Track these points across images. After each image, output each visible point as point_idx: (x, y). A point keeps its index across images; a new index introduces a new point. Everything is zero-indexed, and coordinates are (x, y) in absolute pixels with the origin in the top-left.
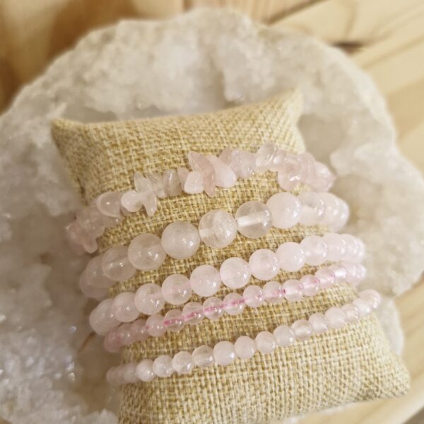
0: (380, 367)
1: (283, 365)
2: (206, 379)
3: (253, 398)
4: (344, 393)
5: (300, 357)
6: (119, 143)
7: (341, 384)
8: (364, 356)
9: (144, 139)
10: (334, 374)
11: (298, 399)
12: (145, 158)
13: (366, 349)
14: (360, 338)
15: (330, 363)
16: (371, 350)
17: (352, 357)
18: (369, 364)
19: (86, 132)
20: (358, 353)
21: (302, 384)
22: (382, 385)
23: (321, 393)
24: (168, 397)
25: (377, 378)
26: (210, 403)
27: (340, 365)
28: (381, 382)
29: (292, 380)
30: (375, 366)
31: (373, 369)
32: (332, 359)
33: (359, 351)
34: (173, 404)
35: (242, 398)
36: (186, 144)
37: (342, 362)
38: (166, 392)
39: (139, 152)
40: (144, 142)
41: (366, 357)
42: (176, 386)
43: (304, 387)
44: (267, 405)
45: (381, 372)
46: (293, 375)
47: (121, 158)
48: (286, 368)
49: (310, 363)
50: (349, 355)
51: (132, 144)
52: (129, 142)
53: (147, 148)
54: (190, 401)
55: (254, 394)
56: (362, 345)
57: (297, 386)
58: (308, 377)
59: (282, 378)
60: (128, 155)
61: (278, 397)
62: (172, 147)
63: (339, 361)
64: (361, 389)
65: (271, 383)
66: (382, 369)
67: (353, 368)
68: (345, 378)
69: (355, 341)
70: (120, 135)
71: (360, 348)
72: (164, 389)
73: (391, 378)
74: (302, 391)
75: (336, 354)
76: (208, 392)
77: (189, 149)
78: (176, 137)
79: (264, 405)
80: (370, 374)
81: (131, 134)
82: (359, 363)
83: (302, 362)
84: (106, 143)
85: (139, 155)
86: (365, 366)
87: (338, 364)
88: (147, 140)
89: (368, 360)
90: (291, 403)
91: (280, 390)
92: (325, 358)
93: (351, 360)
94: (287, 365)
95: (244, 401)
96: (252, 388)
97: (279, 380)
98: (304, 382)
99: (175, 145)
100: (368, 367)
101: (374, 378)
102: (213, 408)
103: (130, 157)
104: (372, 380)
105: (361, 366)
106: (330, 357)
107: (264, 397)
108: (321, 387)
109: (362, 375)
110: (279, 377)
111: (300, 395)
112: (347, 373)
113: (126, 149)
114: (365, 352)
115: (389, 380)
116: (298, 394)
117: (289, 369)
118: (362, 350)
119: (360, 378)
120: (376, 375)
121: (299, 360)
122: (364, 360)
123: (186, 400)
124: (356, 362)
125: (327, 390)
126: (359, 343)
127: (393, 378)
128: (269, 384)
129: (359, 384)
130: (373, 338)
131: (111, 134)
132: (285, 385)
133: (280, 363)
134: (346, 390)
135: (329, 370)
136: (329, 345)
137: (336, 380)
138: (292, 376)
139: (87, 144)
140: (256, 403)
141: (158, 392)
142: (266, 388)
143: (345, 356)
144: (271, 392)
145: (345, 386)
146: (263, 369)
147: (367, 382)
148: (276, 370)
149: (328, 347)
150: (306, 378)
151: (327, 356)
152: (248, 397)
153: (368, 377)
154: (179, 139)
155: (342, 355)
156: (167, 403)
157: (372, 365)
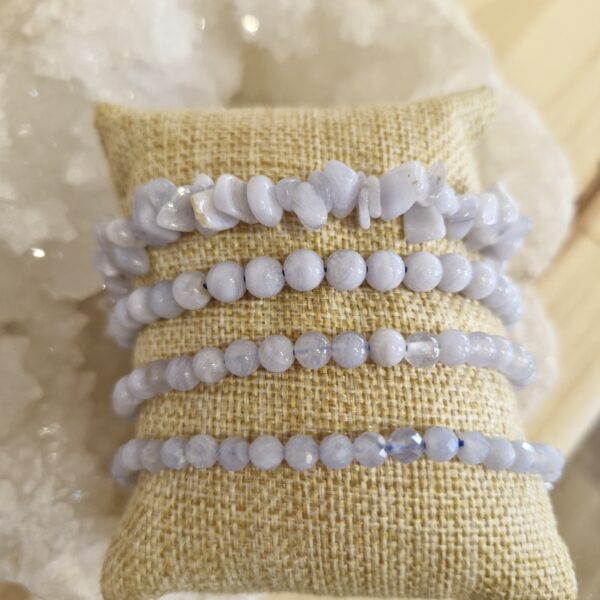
0: (517, 561)
1: (338, 519)
2: (216, 513)
3: (286, 558)
4: (446, 586)
5: (370, 512)
6: (165, 143)
7: (439, 571)
8: (487, 536)
9: (199, 140)
10: (426, 552)
11: (361, 576)
12: (194, 168)
13: (495, 526)
14: (484, 506)
15: (422, 533)
16: (504, 529)
17: (464, 534)
18: (495, 553)
19: (130, 123)
20: (476, 530)
21: (369, 556)
22: (517, 592)
23: (402, 576)
24: (161, 525)
25: (509, 578)
26: (218, 547)
27: (440, 542)
28: (516, 586)
29: (352, 546)
30: (507, 557)
31: (503, 561)
32: (427, 529)
33: (479, 527)
34: (166, 536)
35: (267, 552)
36: (255, 152)
37: (444, 538)
38: (160, 516)
39: (189, 159)
40: (197, 144)
41: (492, 539)
42: (173, 512)
43: (371, 560)
44: (310, 572)
45: (517, 570)
46: (354, 537)
47: (163, 166)
48: (342, 525)
49: (386, 526)
50: (460, 530)
51: (182, 146)
52: (178, 144)
53: (200, 154)
54: (188, 539)
55: (287, 552)
56: (486, 518)
57: (360, 556)
58: (381, 547)
59: (334, 539)
60: (173, 162)
61: (327, 566)
62: (235, 155)
63: (440, 534)
64: (478, 588)
65: (315, 541)
66: (520, 566)
67: (464, 553)
68: (448, 566)
69: (475, 510)
70: (170, 132)
71: (482, 523)
72: (159, 511)
73: (535, 584)
74: (369, 565)
75: (434, 522)
76: (217, 531)
77: (258, 161)
78: (245, 141)
79: (305, 571)
80: (495, 569)
81: (185, 131)
82: (476, 547)
83: (370, 521)
84: (149, 143)
85: (187, 163)
86: (487, 554)
87: (435, 539)
88: (203, 142)
89: (495, 545)
90: (350, 580)
91: (330, 556)
92: (412, 524)
93: (461, 538)
94: (346, 520)
95: (271, 558)
96: (285, 543)
97: (330, 541)
98: (372, 553)
99: (240, 152)
100: (492, 556)
101: (503, 577)
102: (223, 557)
103: (176, 165)
104: (499, 580)
105: (480, 552)
106: (423, 525)
107: (303, 560)
108: (403, 568)
109: (480, 567)
110: (329, 535)
111: (366, 571)
112: (451, 558)
113: (172, 154)
114: (490, 529)
115: (530, 587)
116: (362, 569)
117: (347, 527)
118: (487, 526)
119: (476, 571)
120: (507, 573)
121: (367, 518)
122: (488, 544)
123: (184, 535)
124: (472, 543)
125: (415, 575)
126: (482, 515)
127: (540, 585)
128: (311, 542)
129: (474, 579)
130: (511, 511)
131: (159, 129)
132: (339, 550)
133: (333, 515)
134: (449, 583)
135: (419, 544)
136: (425, 505)
137: (430, 565)
138: (351, 539)
139: (130, 142)
140: (290, 564)
141: (149, 513)
142: (308, 546)
143: (452, 530)
144: (316, 555)
145: (447, 577)
146: (305, 516)
147: (489, 581)
148: (324, 525)
149: (421, 508)
150: (376, 548)
151: (418, 522)
152: (277, 555)
153: (492, 573)
154: (248, 145)
155: (446, 527)
156: (159, 533)
157: (502, 554)
